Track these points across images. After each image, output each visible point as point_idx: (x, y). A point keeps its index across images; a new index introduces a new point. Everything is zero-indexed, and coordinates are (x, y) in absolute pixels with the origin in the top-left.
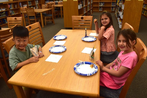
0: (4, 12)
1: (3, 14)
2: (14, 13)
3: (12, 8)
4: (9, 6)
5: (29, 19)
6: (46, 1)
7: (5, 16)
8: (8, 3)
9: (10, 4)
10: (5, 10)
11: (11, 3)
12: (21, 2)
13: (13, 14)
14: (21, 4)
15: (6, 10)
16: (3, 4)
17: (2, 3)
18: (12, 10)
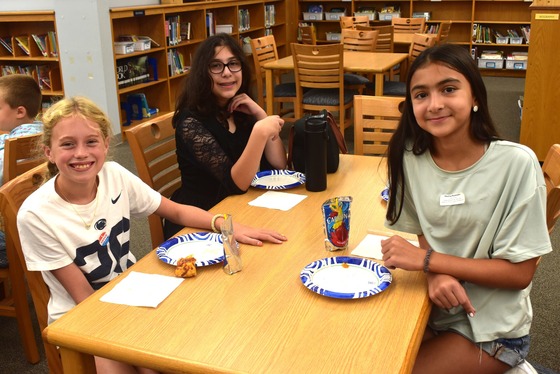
0: (143, 60)
1: (137, 68)
2: (180, 67)
3: (175, 41)
4: (167, 27)
5: (303, 103)
6: (307, 11)
7: (145, 81)
8: (164, 12)
9: (170, 17)
10: (148, 46)
11: (178, 14)
12: (211, 10)
13: (178, 71)
14: (213, 19)
15: (153, 46)
16: (147, 13)
17: (143, 11)
18: (175, 49)
